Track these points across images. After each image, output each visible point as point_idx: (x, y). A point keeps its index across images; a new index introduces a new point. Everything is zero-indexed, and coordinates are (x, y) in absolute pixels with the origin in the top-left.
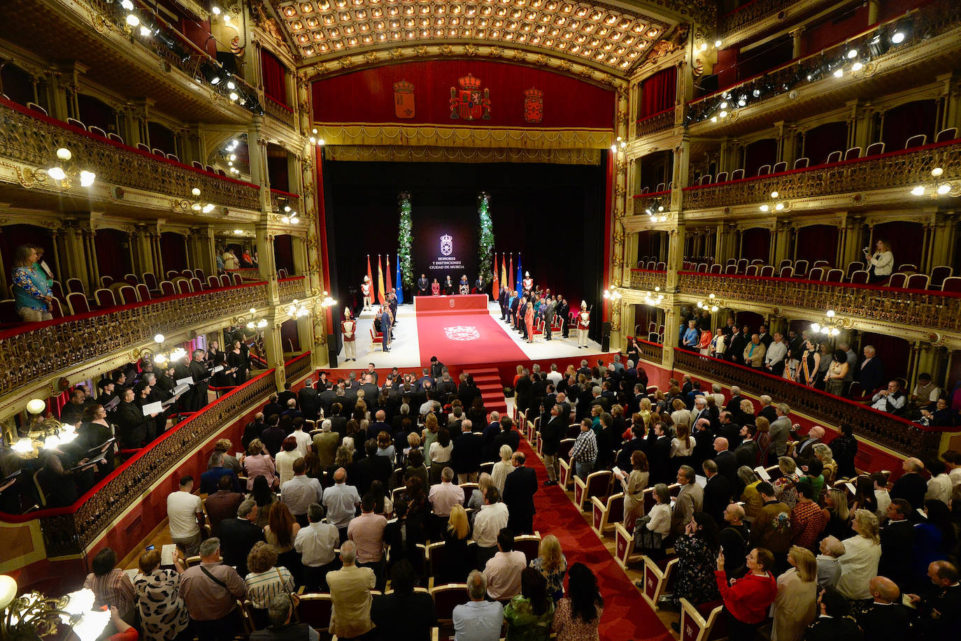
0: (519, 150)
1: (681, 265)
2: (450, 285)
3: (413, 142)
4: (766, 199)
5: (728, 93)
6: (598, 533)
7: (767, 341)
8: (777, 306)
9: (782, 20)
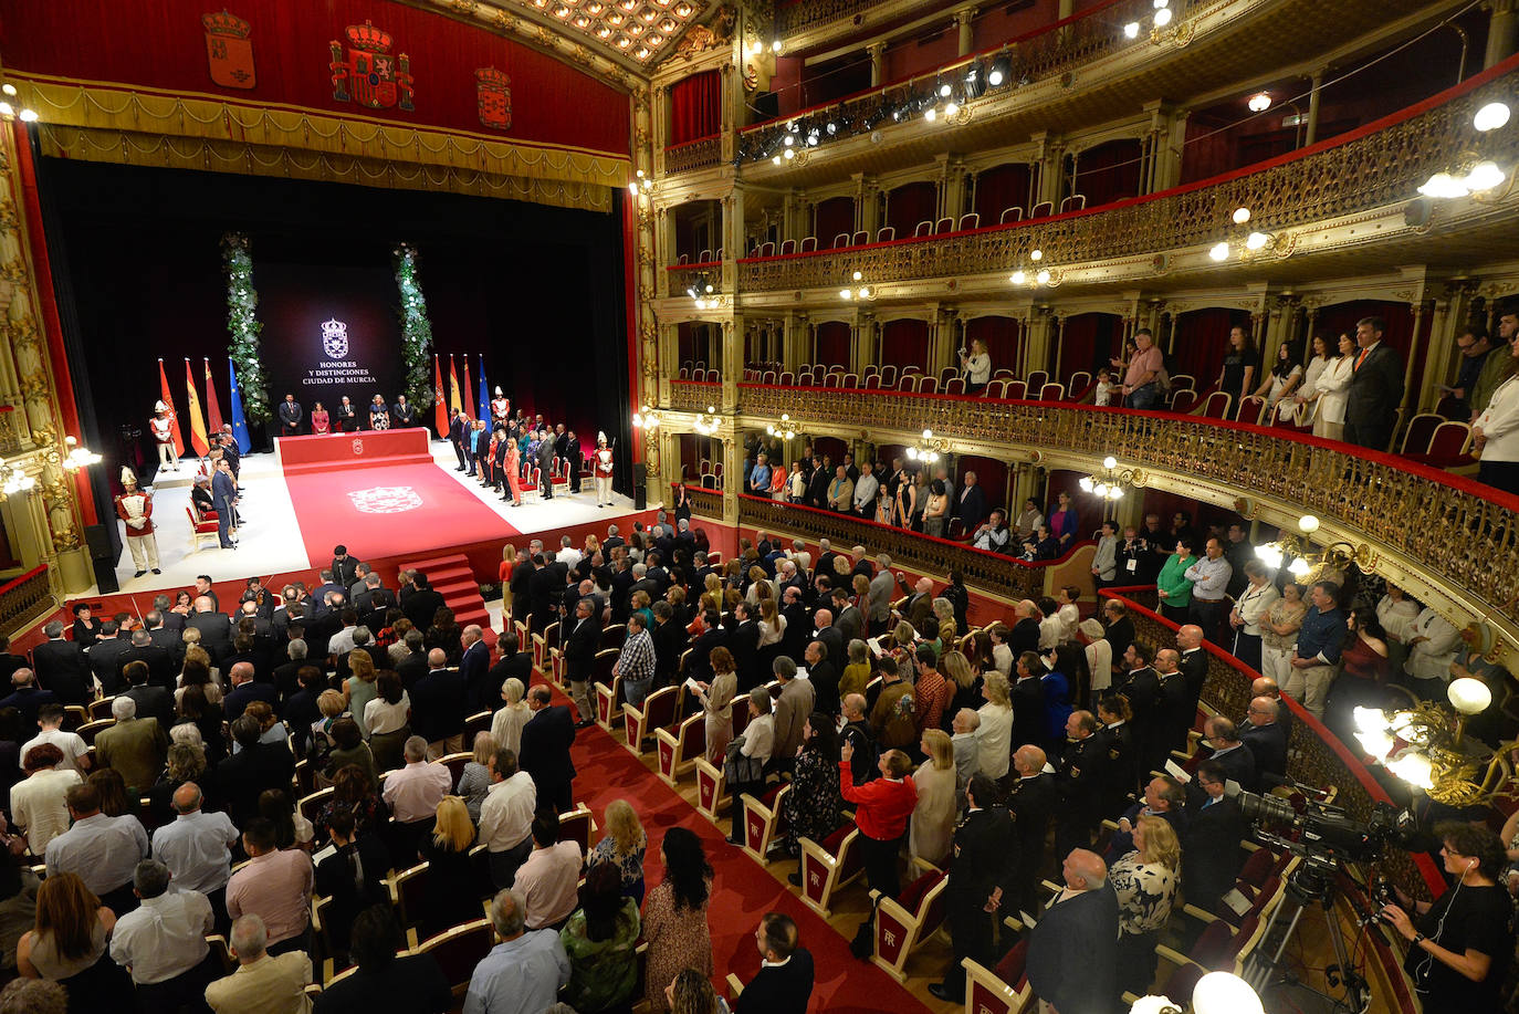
0: (473, 174)
1: (740, 375)
2: (351, 414)
3: (255, 136)
4: (846, 281)
5: (794, 124)
6: (669, 780)
7: (854, 475)
8: (864, 428)
9: (857, 27)
